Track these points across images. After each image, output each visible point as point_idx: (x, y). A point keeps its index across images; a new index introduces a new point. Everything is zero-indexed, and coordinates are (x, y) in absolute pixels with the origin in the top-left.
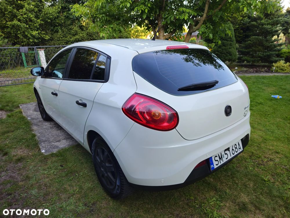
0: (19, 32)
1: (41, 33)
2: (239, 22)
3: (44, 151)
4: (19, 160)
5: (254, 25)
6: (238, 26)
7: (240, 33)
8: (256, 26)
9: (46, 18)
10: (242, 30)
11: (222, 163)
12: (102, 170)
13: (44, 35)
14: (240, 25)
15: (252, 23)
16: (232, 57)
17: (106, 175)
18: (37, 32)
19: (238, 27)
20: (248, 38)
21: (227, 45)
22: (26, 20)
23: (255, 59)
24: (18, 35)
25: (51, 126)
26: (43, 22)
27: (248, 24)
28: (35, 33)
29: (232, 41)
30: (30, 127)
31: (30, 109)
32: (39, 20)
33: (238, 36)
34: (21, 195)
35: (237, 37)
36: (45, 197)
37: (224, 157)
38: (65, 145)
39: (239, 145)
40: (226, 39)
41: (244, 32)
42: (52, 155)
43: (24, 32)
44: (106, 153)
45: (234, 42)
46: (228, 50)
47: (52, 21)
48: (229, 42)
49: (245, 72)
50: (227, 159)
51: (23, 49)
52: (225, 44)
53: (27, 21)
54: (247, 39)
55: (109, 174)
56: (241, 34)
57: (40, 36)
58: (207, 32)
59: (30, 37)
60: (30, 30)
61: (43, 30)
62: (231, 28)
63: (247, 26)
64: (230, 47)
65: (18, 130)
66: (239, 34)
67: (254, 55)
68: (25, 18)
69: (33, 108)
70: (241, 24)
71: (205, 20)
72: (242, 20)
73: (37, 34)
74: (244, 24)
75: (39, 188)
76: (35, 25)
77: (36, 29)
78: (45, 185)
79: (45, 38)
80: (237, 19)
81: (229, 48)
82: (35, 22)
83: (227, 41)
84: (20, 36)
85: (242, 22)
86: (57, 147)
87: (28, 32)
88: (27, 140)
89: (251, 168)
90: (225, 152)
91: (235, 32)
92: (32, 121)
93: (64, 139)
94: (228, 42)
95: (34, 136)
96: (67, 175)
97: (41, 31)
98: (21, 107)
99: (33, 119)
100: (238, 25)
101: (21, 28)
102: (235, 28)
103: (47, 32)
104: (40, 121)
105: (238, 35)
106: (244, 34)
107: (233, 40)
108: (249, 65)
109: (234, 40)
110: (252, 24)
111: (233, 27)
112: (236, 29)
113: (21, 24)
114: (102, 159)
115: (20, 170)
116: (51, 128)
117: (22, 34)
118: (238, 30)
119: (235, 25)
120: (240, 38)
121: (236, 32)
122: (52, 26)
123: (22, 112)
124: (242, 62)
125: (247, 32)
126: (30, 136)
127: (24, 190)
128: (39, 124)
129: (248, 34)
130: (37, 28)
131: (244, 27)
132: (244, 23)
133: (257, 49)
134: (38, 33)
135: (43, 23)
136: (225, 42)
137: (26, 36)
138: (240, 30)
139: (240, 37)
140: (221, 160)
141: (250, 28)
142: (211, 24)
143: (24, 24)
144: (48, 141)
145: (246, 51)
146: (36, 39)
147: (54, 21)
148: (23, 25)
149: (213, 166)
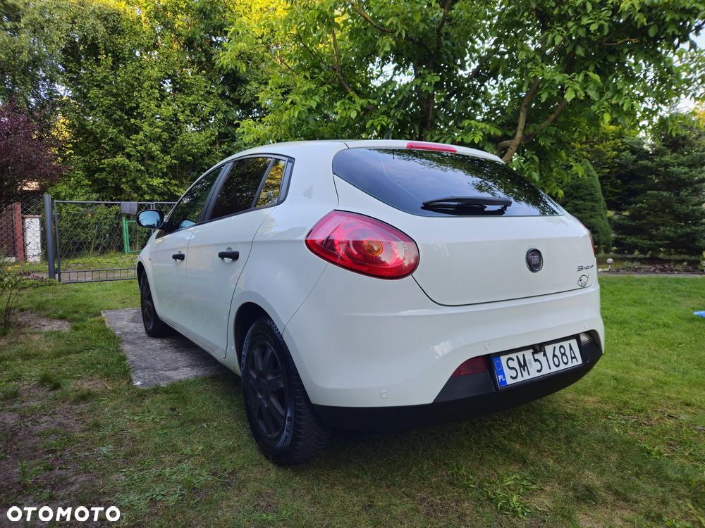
0: (124, 180)
1: (169, 182)
2: (609, 161)
3: (139, 383)
4: (84, 397)
5: (646, 167)
6: (608, 170)
7: (614, 186)
8: (652, 168)
9: (184, 153)
10: (619, 179)
11: (526, 377)
12: (260, 397)
13: (176, 188)
14: (614, 167)
15: (640, 162)
16: (598, 236)
17: (266, 406)
18: (162, 181)
19: (609, 173)
20: (635, 196)
21: (584, 209)
22: (141, 155)
23: (657, 242)
24: (122, 186)
25: (163, 345)
26: (176, 162)
27: (633, 164)
28: (156, 182)
29: (596, 201)
30: (118, 347)
31: (122, 319)
32: (168, 158)
33: (610, 192)
34: (77, 453)
35: (608, 194)
36: (127, 459)
37: (531, 366)
38: (187, 376)
39: (571, 349)
40: (581, 197)
41: (624, 183)
42: (156, 390)
43: (134, 181)
44: (271, 351)
45: (602, 204)
46: (588, 220)
47: (195, 159)
48: (589, 204)
49: (633, 271)
50: (539, 371)
51: (128, 207)
52: (578, 207)
53: (143, 159)
54: (632, 199)
55: (273, 400)
56: (617, 189)
57: (166, 190)
58: (526, 169)
59: (146, 189)
60: (147, 176)
61: (174, 178)
62: (590, 174)
63: (631, 170)
64: (593, 213)
65: (92, 351)
66: (611, 187)
67: (654, 232)
68: (140, 153)
69: (130, 317)
70: (616, 165)
71: (520, 144)
72: (617, 157)
73: (161, 185)
74: (620, 165)
75: (119, 443)
76: (159, 166)
77: (160, 174)
78: (133, 439)
79: (177, 194)
80: (605, 154)
81: (588, 216)
82: (160, 161)
83: (583, 200)
84: (125, 188)
85: (618, 161)
86: (169, 378)
87: (144, 181)
88: (107, 365)
89: (617, 430)
90: (535, 355)
91: (602, 184)
92: (124, 337)
93: (187, 367)
94: (587, 203)
95: (124, 359)
96: (182, 425)
97: (171, 179)
98: (103, 315)
99: (126, 333)
100: (607, 168)
101: (128, 170)
102: (601, 175)
103: (182, 183)
104: (139, 338)
105: (610, 189)
106: (626, 187)
107: (598, 199)
108: (645, 259)
109: (600, 200)
110: (641, 164)
111: (597, 173)
112: (604, 176)
113: (129, 163)
114: (261, 369)
115: (81, 414)
116: (162, 348)
117: (130, 183)
118: (610, 178)
119: (602, 168)
120: (616, 197)
121: (605, 183)
122: (194, 171)
123: (103, 322)
124: (626, 252)
125: (631, 182)
126: (115, 360)
127: (84, 447)
128: (138, 342)
129: (634, 188)
130: (163, 173)
131: (622, 172)
132: (622, 165)
133: (659, 220)
134: (164, 183)
135: (175, 164)
136: (578, 202)
137: (137, 189)
138: (613, 178)
139: (615, 194)
140: (524, 371)
141: (638, 174)
142: (534, 152)
143: (136, 163)
144: (152, 368)
145: (633, 224)
146: (157, 194)
147: (200, 160)
148: (134, 165)
149: (504, 378)
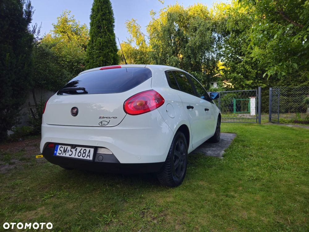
1: (257, 82)
11: (64, 155)
13: (261, 84)
28: (249, 82)
37: (68, 152)
39: (90, 152)
50: (70, 155)
57: (256, 85)
59: (245, 86)
76: (251, 75)
87: (244, 82)
90: (72, 149)
140: (65, 153)
148: (238, 76)
149: (57, 153)
